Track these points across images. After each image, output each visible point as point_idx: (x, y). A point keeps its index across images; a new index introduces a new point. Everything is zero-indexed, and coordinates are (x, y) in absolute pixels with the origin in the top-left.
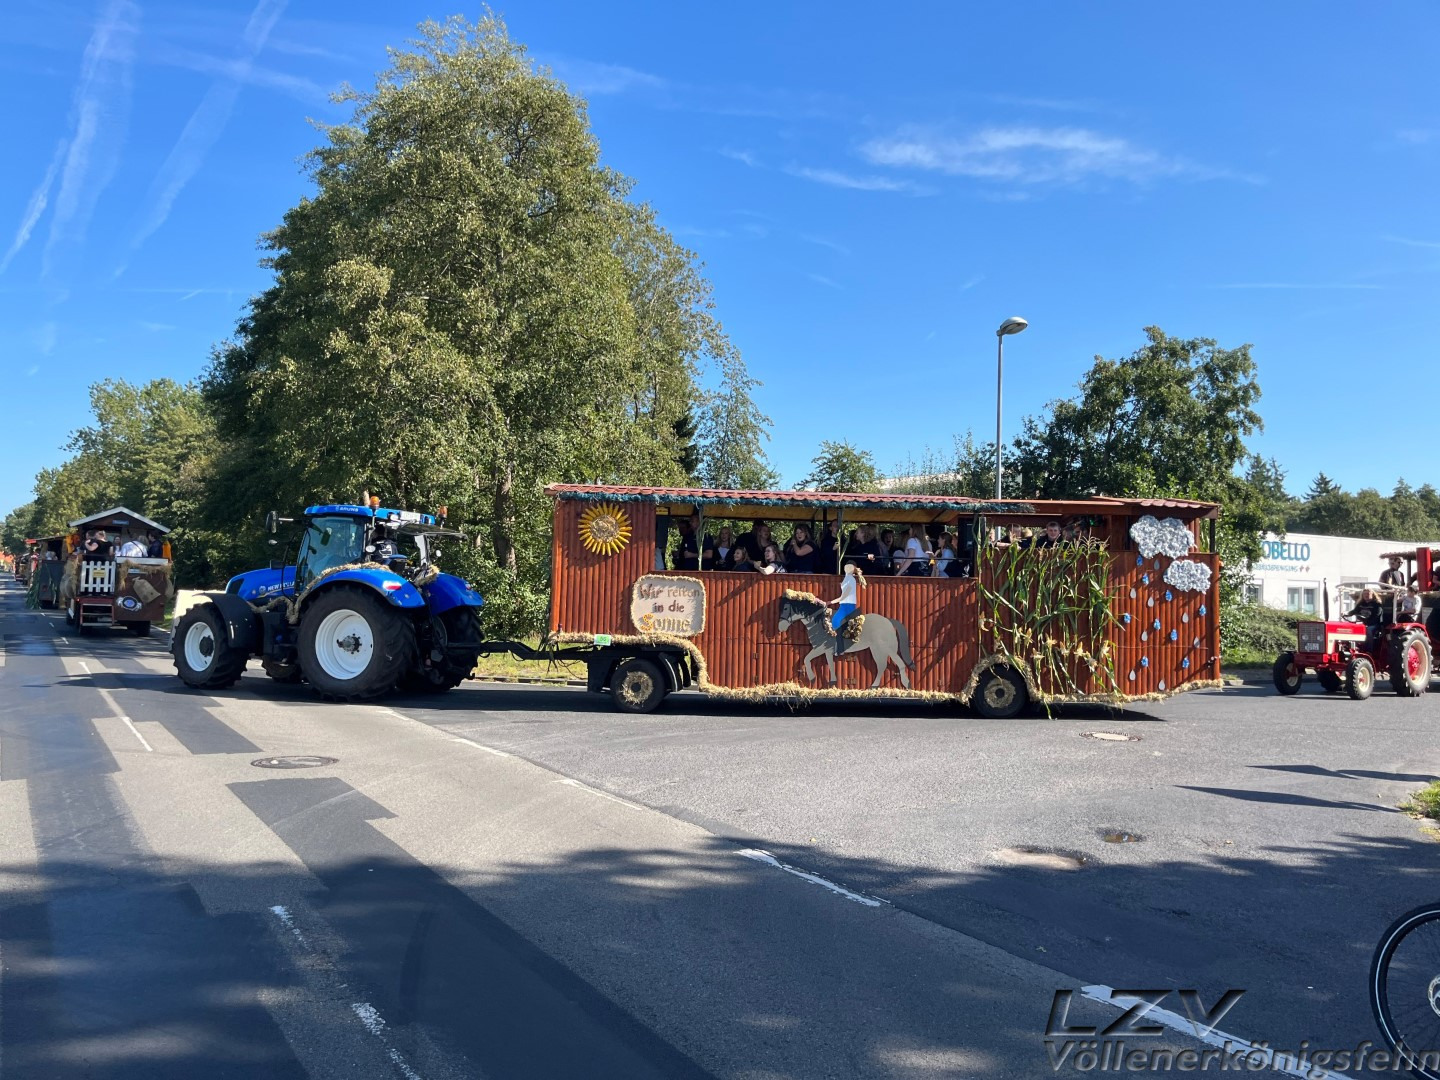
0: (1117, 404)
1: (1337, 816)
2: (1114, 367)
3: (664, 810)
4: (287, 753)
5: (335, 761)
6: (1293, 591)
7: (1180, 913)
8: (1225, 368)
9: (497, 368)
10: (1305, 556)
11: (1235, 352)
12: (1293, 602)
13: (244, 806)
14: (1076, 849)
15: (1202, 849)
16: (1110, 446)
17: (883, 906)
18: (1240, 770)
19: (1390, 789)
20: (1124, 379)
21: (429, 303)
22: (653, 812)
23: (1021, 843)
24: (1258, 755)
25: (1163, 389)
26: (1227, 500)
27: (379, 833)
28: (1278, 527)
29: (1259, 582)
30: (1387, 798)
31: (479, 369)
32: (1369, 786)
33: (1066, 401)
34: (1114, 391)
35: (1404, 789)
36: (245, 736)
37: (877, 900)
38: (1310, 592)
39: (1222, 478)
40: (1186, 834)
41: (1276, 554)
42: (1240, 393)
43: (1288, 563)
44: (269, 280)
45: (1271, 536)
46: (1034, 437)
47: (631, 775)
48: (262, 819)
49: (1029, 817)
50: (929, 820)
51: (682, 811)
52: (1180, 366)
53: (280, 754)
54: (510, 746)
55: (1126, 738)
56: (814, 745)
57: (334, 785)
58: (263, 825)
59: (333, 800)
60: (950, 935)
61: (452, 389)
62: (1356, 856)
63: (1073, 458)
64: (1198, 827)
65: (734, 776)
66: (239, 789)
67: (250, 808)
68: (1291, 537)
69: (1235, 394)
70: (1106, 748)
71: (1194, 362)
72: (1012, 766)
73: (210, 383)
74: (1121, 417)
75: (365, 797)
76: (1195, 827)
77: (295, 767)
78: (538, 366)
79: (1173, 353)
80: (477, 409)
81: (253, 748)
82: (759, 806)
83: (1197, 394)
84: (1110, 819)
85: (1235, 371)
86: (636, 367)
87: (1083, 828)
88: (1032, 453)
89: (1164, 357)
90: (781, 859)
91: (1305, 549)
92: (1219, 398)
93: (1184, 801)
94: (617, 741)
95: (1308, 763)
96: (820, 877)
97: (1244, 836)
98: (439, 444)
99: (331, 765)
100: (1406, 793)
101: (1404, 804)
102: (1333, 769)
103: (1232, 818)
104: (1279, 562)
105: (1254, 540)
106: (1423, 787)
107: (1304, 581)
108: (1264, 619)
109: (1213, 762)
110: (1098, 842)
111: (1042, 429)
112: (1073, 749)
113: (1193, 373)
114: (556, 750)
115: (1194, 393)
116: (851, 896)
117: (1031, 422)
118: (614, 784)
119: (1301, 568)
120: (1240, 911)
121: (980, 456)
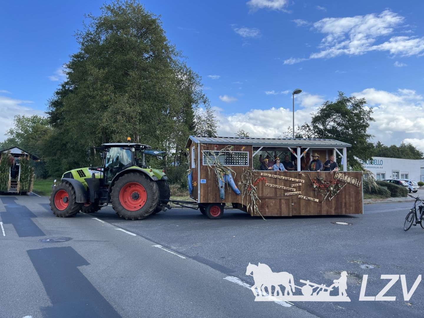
3: (194, 258)
5: (71, 239)
6: (378, 174)
10: (381, 164)
12: (378, 177)
13: (30, 261)
17: (292, 306)
27: (81, 274)
38: (383, 174)
41: (373, 163)
43: (376, 166)
47: (180, 242)
51: (201, 259)
55: (347, 224)
68: (377, 158)
77: (56, 242)
81: (43, 234)
82: (229, 255)
91: (381, 161)
99: (69, 241)
107: (381, 171)
119: (380, 168)
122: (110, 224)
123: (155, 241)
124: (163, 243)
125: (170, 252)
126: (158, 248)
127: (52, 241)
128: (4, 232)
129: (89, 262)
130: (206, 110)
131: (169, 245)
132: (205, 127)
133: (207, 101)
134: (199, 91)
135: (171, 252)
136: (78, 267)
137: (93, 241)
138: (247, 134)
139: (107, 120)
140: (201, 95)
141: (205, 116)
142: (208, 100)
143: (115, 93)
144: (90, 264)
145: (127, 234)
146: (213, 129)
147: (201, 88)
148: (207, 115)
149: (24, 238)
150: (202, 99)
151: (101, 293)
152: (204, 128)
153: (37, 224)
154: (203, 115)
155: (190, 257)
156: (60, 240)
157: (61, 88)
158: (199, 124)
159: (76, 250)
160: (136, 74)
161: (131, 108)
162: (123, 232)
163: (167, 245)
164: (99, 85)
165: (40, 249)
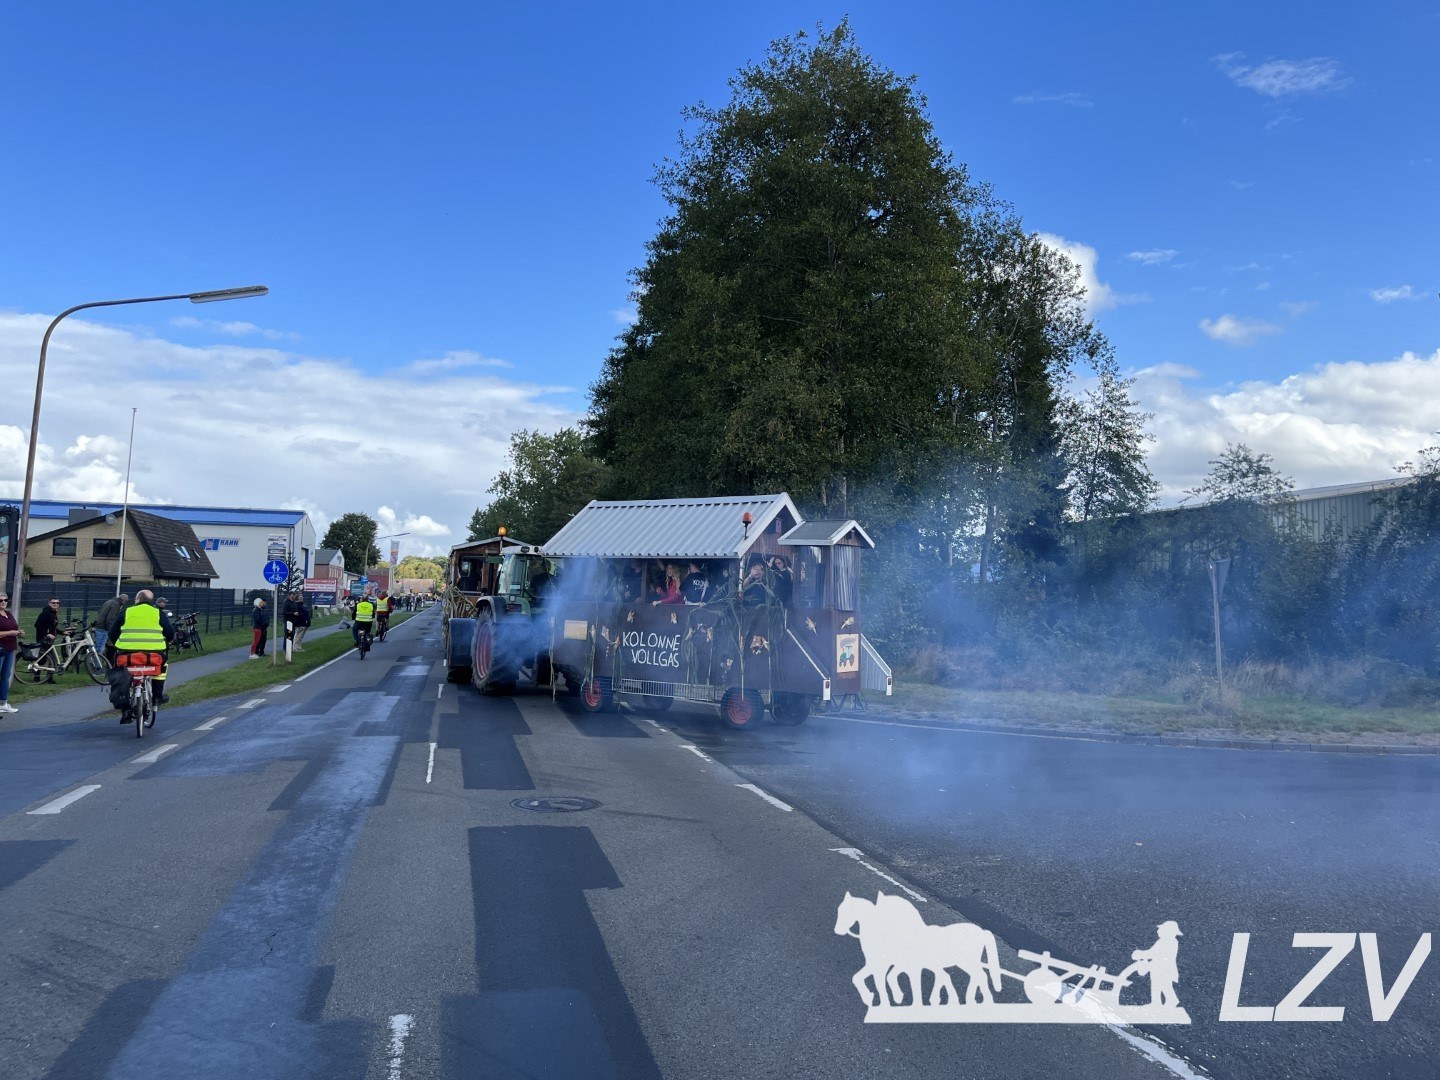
4: (555, 792)
5: (595, 804)
13: (467, 860)
27: (589, 911)
36: (531, 770)
48: (473, 880)
53: (546, 794)
57: (580, 837)
67: (471, 860)
77: (553, 810)
81: (529, 786)
99: (590, 811)
122: (726, 768)
123: (848, 834)
124: (870, 845)
125: (881, 874)
126: (847, 857)
127: (544, 806)
128: (430, 771)
129: (622, 880)
130: (1098, 381)
131: (887, 853)
132: (1098, 443)
133: (1101, 349)
134: (1069, 316)
135: (885, 877)
136: (586, 891)
137: (657, 816)
138: (1259, 461)
139: (738, 435)
140: (1078, 326)
141: (1098, 403)
142: (1105, 343)
143: (765, 351)
144: (622, 886)
145: (766, 802)
146: (1128, 449)
147: (1074, 302)
148: (1103, 399)
149: (474, 791)
150: (1080, 340)
151: (623, 977)
152: (1093, 444)
153: (522, 754)
154: (1090, 398)
155: (942, 899)
156: (565, 806)
157: (624, 345)
158: (1071, 431)
159: (598, 839)
160: (829, 281)
161: (812, 391)
162: (757, 796)
163: (881, 850)
164: (717, 329)
165: (505, 828)
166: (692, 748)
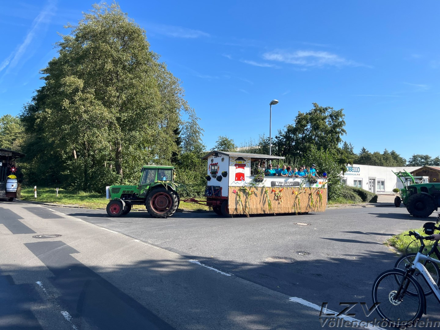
0: (305, 126)
1: (365, 246)
2: (304, 115)
3: (166, 249)
4: (45, 233)
5: (61, 236)
6: (355, 181)
7: (319, 275)
8: (335, 116)
9: (117, 112)
10: (359, 171)
11: (338, 111)
12: (355, 184)
13: (29, 250)
14: (290, 257)
15: (327, 256)
16: (303, 138)
17: (232, 276)
18: (339, 233)
19: (381, 238)
20: (307, 119)
21: (95, 92)
22: (163, 249)
23: (274, 256)
24: (344, 229)
25: (318, 122)
26: (336, 154)
27: (74, 258)
28: (351, 162)
29: (346, 179)
30: (379, 241)
31: (111, 112)
32: (375, 237)
33: (291, 125)
34: (304, 122)
35: (385, 238)
36: (31, 228)
37: (230, 274)
38: (360, 182)
39: (335, 148)
40: (322, 252)
41: (350, 170)
42: (340, 123)
43: (354, 173)
44: (43, 83)
45: (349, 165)
46: (281, 135)
47: (157, 238)
48: (35, 254)
49: (277, 248)
50: (248, 250)
51: (172, 249)
52: (323, 115)
53: (42, 234)
54: (119, 230)
55: (307, 224)
56: (214, 228)
57: (60, 243)
58: (35, 256)
59: (59, 248)
60: (251, 284)
61: (103, 118)
62: (370, 257)
63: (292, 142)
64: (326, 250)
65: (189, 238)
66: (28, 245)
67: (31, 250)
68: (354, 165)
69: (338, 124)
70: (301, 227)
71: (327, 114)
72: (273, 233)
73: (22, 116)
74: (306, 129)
75: (71, 247)
76: (325, 250)
77: (47, 238)
78: (130, 112)
79: (321, 111)
80: (111, 124)
81: (34, 232)
82: (196, 247)
83: (328, 123)
84: (301, 248)
85: (338, 116)
86: (161, 113)
87: (292, 251)
88: (281, 140)
89: (318, 112)
90: (201, 262)
91: (358, 169)
92: (334, 125)
93: (322, 243)
94: (153, 228)
95: (358, 231)
96: (213, 267)
97: (339, 252)
98: (99, 136)
99: (59, 237)
100: (386, 239)
101: (385, 242)
102: (365, 232)
103: (336, 247)
104: (351, 173)
105: (344, 166)
106: (390, 237)
107: (358, 178)
108: (347, 189)
109: (331, 231)
110: (297, 255)
111: (284, 133)
112: (291, 228)
113: (326, 117)
114: (133, 231)
115: (327, 123)
116: (222, 273)
117: (280, 131)
118: (151, 241)
119: (357, 175)
120: (336, 274)
121: (265, 141)
122: (93, 225)
123: (135, 237)
124: (141, 239)
126: (137, 242)
127: (43, 237)
129: (79, 251)
131: (146, 240)
135: (148, 245)
136: (70, 254)
149: (18, 235)
159: (67, 243)
162: (106, 230)
166: (80, 220)
